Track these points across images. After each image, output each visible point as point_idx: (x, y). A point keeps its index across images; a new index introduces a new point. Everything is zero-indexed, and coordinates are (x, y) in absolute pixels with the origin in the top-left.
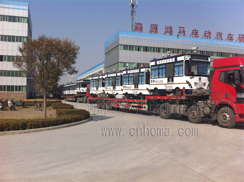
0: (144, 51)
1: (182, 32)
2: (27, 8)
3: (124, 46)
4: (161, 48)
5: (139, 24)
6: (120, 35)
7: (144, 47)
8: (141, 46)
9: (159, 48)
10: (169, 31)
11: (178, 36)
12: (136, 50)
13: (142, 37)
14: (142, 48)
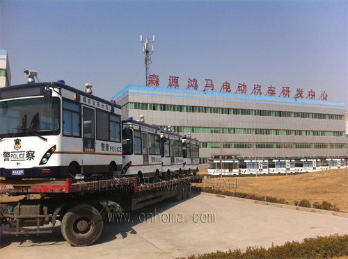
0: (161, 110)
1: (210, 85)
2: (5, 57)
3: (136, 104)
4: (184, 106)
5: (154, 76)
6: (130, 91)
7: (161, 105)
8: (157, 104)
9: (181, 106)
10: (193, 84)
11: (204, 90)
12: (150, 109)
13: (159, 93)
14: (159, 107)
